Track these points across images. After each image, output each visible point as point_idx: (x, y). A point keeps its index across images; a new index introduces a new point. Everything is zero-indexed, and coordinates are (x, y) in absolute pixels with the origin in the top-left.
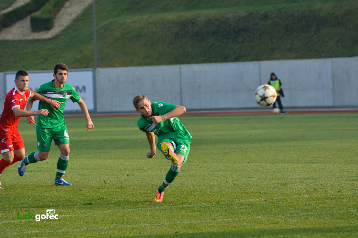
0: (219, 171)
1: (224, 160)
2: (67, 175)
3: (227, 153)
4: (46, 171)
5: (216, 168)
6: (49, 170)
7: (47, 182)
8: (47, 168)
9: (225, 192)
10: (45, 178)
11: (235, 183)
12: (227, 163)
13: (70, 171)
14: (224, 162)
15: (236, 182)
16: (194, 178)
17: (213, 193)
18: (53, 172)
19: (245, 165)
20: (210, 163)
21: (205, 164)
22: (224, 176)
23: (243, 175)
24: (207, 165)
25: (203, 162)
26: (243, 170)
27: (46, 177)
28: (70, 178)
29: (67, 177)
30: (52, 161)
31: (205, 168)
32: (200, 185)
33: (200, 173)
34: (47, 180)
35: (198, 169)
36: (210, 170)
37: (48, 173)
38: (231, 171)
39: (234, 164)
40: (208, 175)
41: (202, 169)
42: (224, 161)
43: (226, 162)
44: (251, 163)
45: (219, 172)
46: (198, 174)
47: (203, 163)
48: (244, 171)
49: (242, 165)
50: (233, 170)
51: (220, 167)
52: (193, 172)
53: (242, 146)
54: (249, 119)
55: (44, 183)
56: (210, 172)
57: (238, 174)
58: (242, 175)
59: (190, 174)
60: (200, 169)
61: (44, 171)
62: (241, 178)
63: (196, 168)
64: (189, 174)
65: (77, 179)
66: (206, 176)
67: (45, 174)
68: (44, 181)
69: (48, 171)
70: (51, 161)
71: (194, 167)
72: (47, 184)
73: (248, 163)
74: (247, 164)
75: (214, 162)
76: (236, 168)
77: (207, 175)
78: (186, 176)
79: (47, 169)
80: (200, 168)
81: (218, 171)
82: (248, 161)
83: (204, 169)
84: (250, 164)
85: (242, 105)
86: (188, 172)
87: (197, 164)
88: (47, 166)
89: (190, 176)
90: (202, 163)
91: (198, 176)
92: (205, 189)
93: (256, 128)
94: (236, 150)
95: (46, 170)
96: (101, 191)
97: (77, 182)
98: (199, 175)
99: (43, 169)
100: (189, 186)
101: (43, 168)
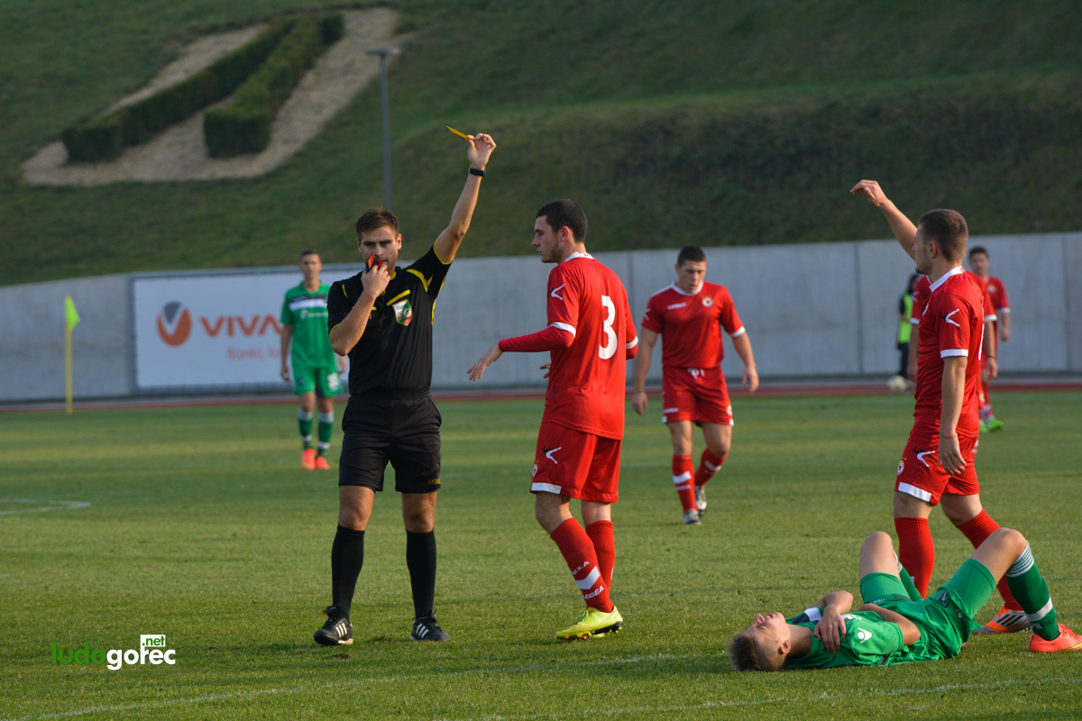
0: (722, 560)
1: (738, 527)
2: (285, 570)
3: (750, 506)
4: (229, 560)
5: (715, 552)
6: (235, 556)
7: (226, 591)
8: (232, 551)
9: (731, 622)
10: (223, 580)
11: (762, 595)
12: (746, 537)
13: (295, 561)
14: (737, 535)
15: (765, 593)
16: (647, 581)
17: (696, 626)
18: (246, 563)
19: (797, 543)
20: (698, 537)
21: (683, 539)
22: (733, 576)
23: (790, 571)
24: (689, 542)
25: (679, 533)
26: (790, 558)
27: (223, 577)
28: (294, 580)
29: (283, 576)
30: (248, 530)
31: (681, 553)
32: (661, 602)
33: (666, 565)
34: (226, 587)
35: (663, 555)
36: (696, 557)
37: (233, 564)
38: (754, 559)
39: (766, 540)
40: (688, 571)
41: (673, 555)
42: (738, 530)
43: (745, 534)
44: (814, 537)
45: (720, 564)
46: (661, 569)
47: (679, 536)
48: (793, 560)
49: (789, 544)
50: (761, 558)
51: (726, 547)
52: (648, 565)
53: (795, 487)
54: (824, 407)
55: (216, 596)
56: (695, 564)
57: (774, 568)
58: (786, 571)
59: (639, 568)
60: (668, 553)
61: (220, 560)
62: (780, 582)
63: (656, 551)
64: (635, 569)
65: (314, 585)
66: (682, 574)
67: (224, 570)
68: (216, 588)
69: (234, 559)
70: (245, 532)
71: (652, 549)
72: (225, 597)
73: (808, 536)
74: (803, 539)
75: (710, 535)
76: (770, 550)
77: (686, 571)
78: (626, 575)
79: (231, 554)
80: (669, 550)
81: (718, 560)
82: (807, 530)
83: (679, 555)
84: (812, 539)
85: (807, 369)
86: (632, 563)
87: (660, 539)
88: (231, 546)
89: (637, 575)
90: (675, 537)
91: (660, 574)
92: (674, 613)
93: (839, 435)
94: (777, 500)
95: (228, 557)
96: (377, 618)
97: (312, 592)
98: (664, 571)
99: (219, 554)
100: (630, 605)
101: (220, 550)
